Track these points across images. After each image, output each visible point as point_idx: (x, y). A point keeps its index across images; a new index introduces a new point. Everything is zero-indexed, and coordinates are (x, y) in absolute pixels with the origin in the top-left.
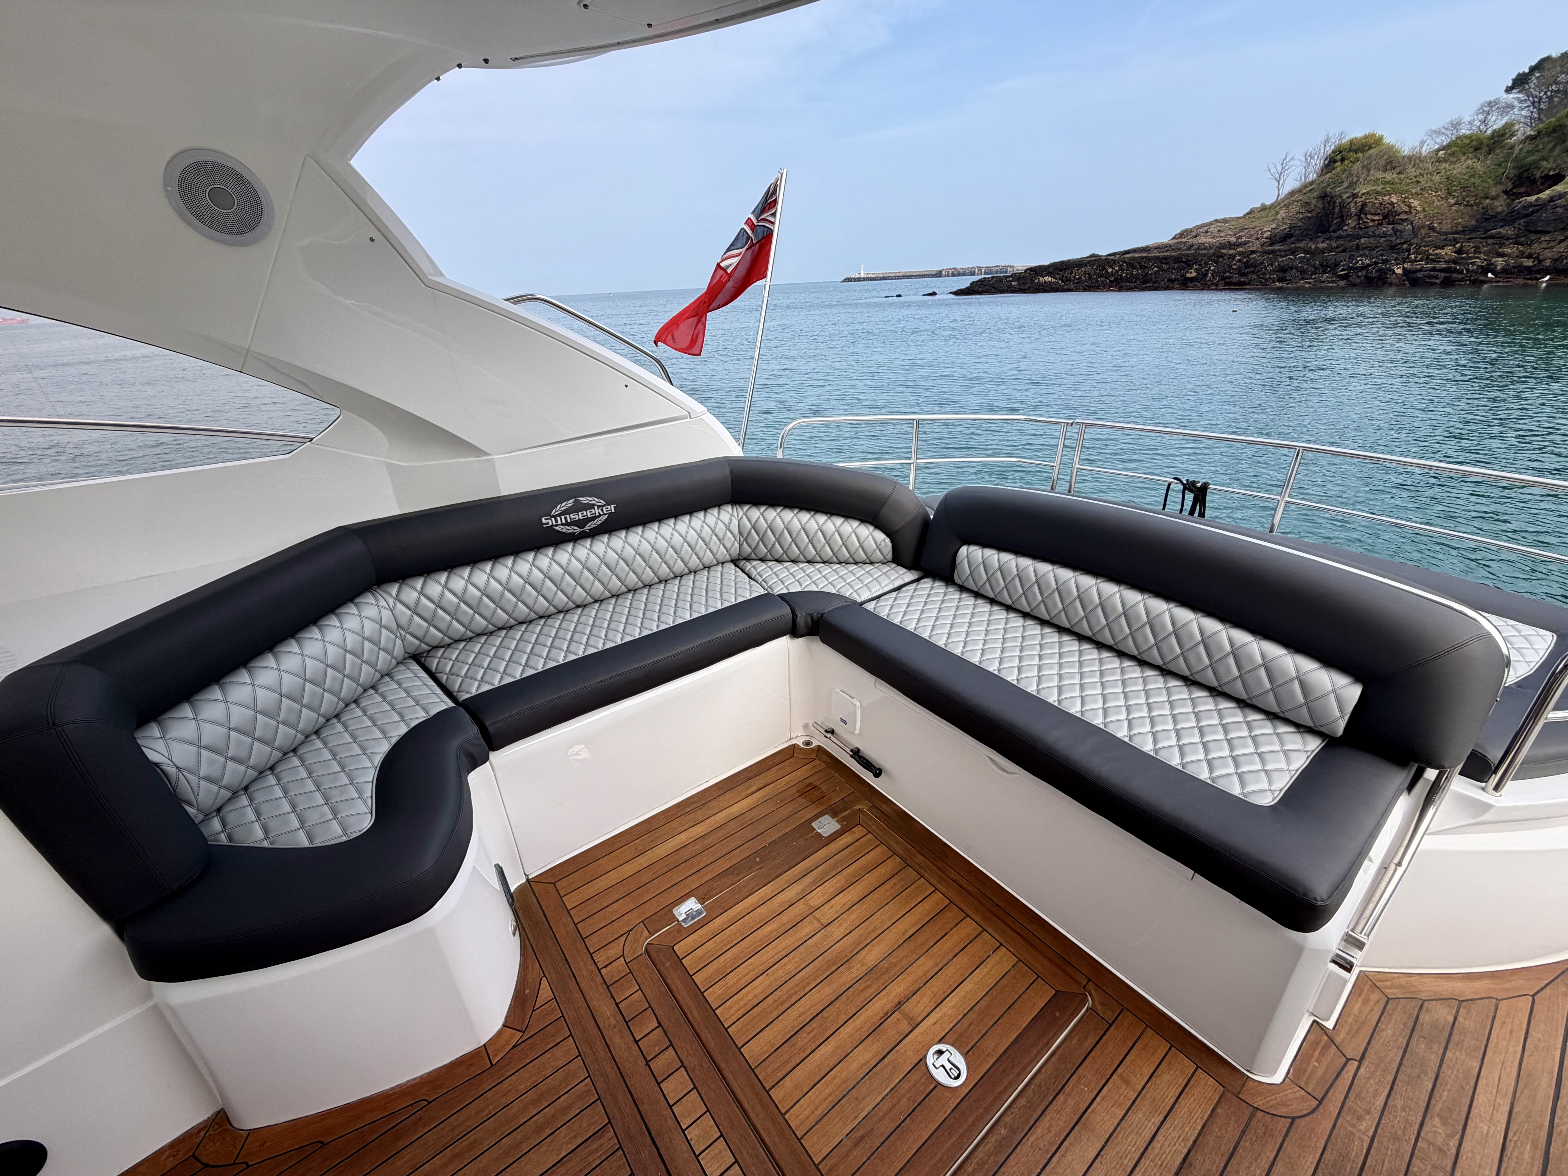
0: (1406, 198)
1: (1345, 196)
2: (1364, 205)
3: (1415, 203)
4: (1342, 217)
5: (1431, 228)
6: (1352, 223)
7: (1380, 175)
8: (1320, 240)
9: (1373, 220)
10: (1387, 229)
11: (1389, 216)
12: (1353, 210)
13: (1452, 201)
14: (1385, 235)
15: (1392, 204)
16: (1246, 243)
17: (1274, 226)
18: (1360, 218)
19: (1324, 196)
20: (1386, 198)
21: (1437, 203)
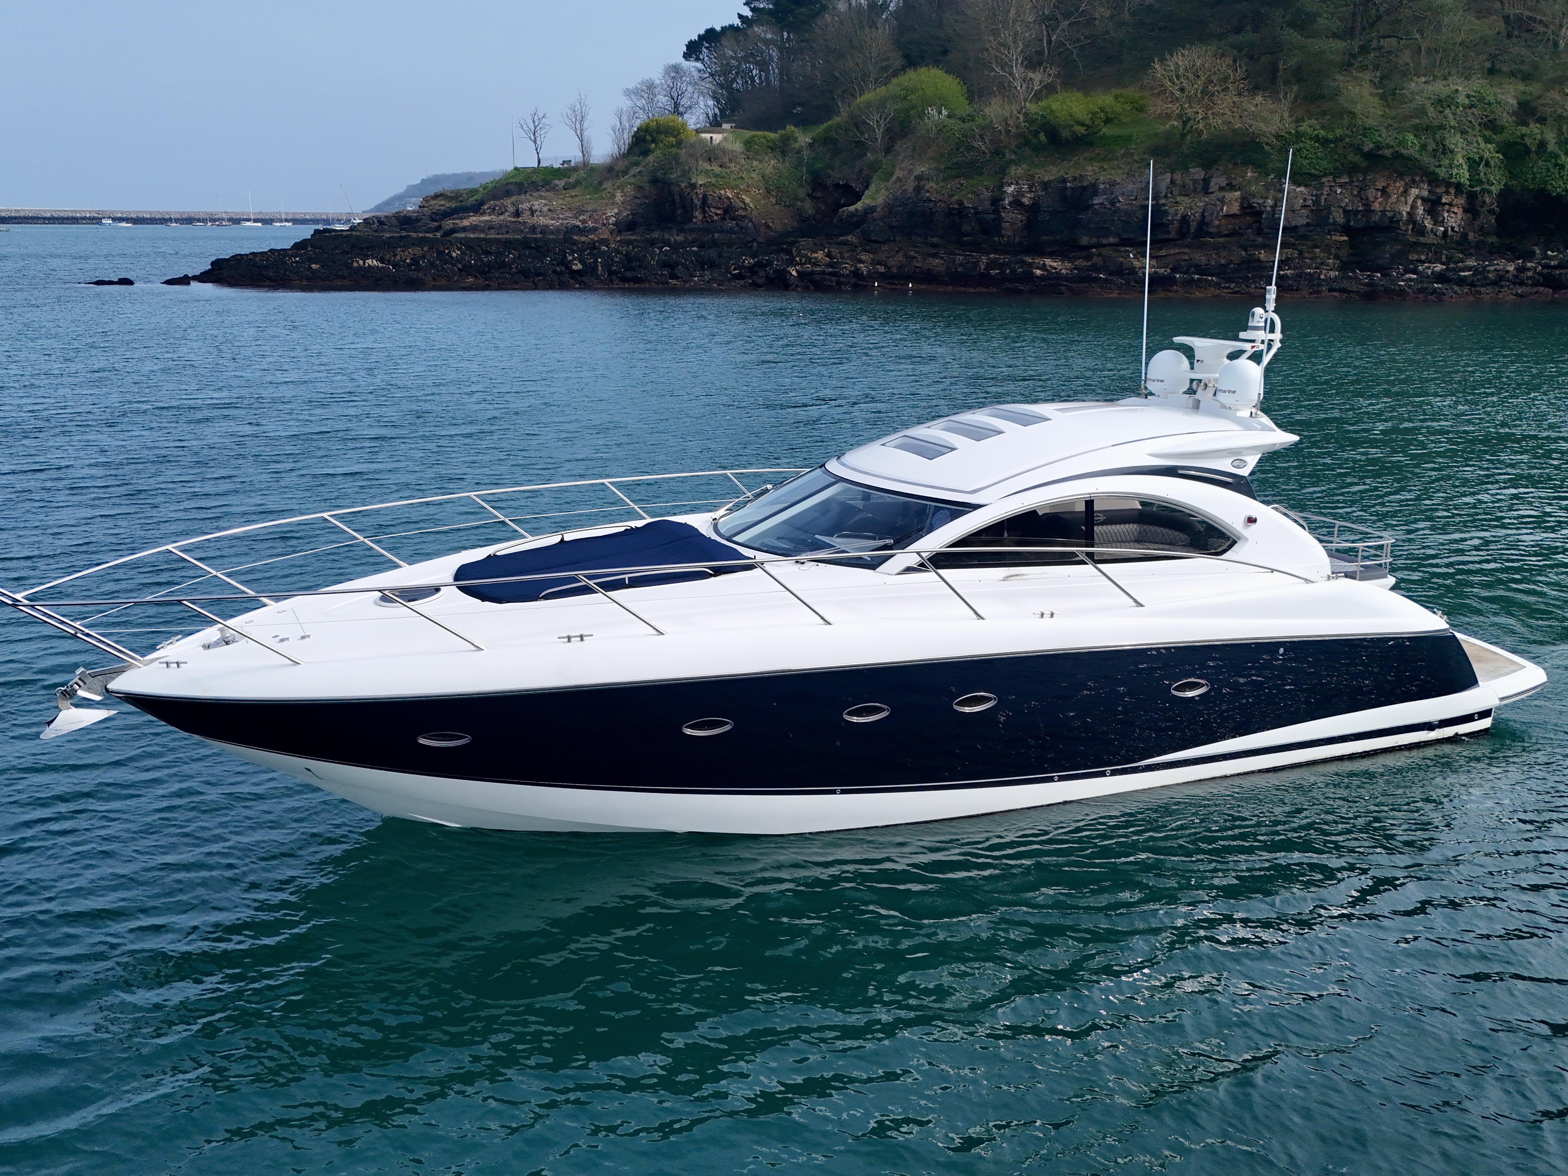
0: (738, 194)
1: (683, 185)
2: (705, 197)
3: (748, 200)
4: (684, 207)
5: (768, 227)
6: (698, 214)
7: (707, 166)
8: (674, 231)
9: (717, 214)
10: (731, 224)
11: (729, 210)
12: (696, 201)
13: (773, 200)
14: (731, 231)
15: (728, 198)
16: (595, 229)
17: (616, 211)
18: (704, 212)
19: (654, 181)
20: (722, 192)
21: (763, 202)
